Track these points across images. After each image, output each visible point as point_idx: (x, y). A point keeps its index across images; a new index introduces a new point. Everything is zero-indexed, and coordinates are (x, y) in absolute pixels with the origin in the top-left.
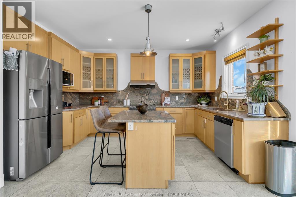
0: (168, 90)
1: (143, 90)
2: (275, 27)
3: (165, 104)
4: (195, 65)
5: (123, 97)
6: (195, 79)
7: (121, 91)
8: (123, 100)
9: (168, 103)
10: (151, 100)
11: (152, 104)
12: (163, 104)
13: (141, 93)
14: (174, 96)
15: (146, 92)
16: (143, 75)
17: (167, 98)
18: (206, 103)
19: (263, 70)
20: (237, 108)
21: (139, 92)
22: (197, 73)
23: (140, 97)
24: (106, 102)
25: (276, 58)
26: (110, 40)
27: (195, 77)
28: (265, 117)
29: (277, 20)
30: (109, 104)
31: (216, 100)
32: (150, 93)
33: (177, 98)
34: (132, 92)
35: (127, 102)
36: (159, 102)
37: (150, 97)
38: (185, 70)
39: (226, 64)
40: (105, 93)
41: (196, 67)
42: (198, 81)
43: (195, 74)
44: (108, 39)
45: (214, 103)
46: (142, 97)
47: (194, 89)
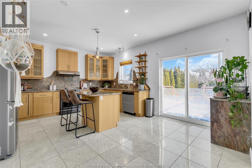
0: (85, 79)
1: (66, 78)
2: (145, 55)
3: (84, 88)
4: (103, 64)
5: (48, 84)
6: (103, 72)
7: (46, 78)
8: (49, 86)
9: (86, 87)
10: (73, 85)
11: (73, 88)
12: (83, 88)
13: (65, 80)
14: (89, 83)
15: (69, 79)
16: (69, 66)
17: (85, 84)
18: (108, 86)
19: (141, 71)
20: (129, 88)
21: (63, 80)
22: (104, 69)
23: (64, 83)
24: (29, 88)
25: (145, 67)
26: (45, 35)
27: (103, 71)
28: (144, 90)
29: (145, 53)
30: (32, 90)
31: (115, 84)
32: (72, 80)
33: (91, 84)
34: (56, 79)
35: (54, 87)
36: (79, 86)
37: (71, 83)
38: (97, 66)
39: (120, 66)
40: (28, 79)
41: (104, 65)
42: (105, 73)
43: (103, 69)
44: (43, 34)
45: (113, 86)
46: (66, 83)
47: (102, 78)
